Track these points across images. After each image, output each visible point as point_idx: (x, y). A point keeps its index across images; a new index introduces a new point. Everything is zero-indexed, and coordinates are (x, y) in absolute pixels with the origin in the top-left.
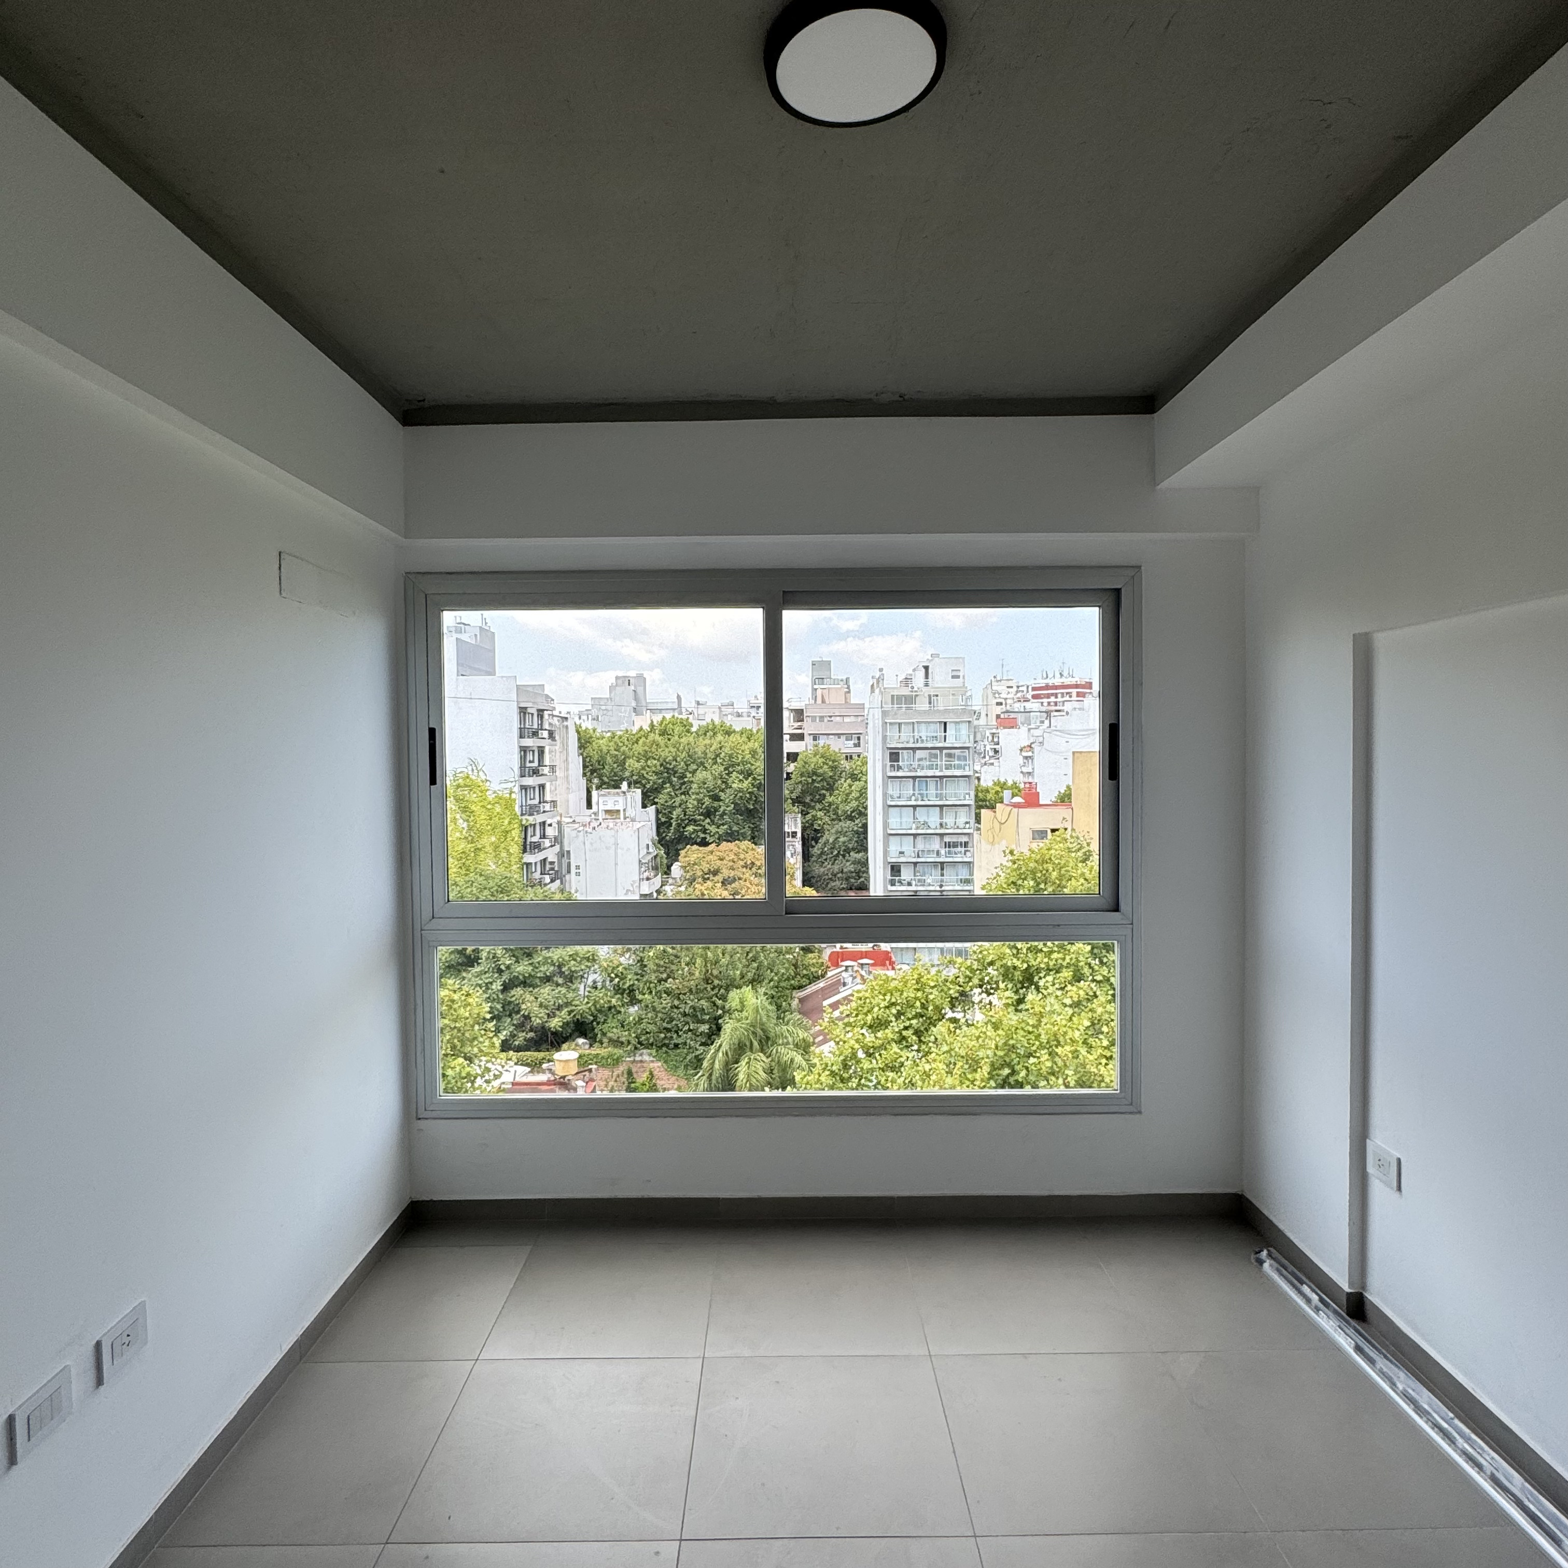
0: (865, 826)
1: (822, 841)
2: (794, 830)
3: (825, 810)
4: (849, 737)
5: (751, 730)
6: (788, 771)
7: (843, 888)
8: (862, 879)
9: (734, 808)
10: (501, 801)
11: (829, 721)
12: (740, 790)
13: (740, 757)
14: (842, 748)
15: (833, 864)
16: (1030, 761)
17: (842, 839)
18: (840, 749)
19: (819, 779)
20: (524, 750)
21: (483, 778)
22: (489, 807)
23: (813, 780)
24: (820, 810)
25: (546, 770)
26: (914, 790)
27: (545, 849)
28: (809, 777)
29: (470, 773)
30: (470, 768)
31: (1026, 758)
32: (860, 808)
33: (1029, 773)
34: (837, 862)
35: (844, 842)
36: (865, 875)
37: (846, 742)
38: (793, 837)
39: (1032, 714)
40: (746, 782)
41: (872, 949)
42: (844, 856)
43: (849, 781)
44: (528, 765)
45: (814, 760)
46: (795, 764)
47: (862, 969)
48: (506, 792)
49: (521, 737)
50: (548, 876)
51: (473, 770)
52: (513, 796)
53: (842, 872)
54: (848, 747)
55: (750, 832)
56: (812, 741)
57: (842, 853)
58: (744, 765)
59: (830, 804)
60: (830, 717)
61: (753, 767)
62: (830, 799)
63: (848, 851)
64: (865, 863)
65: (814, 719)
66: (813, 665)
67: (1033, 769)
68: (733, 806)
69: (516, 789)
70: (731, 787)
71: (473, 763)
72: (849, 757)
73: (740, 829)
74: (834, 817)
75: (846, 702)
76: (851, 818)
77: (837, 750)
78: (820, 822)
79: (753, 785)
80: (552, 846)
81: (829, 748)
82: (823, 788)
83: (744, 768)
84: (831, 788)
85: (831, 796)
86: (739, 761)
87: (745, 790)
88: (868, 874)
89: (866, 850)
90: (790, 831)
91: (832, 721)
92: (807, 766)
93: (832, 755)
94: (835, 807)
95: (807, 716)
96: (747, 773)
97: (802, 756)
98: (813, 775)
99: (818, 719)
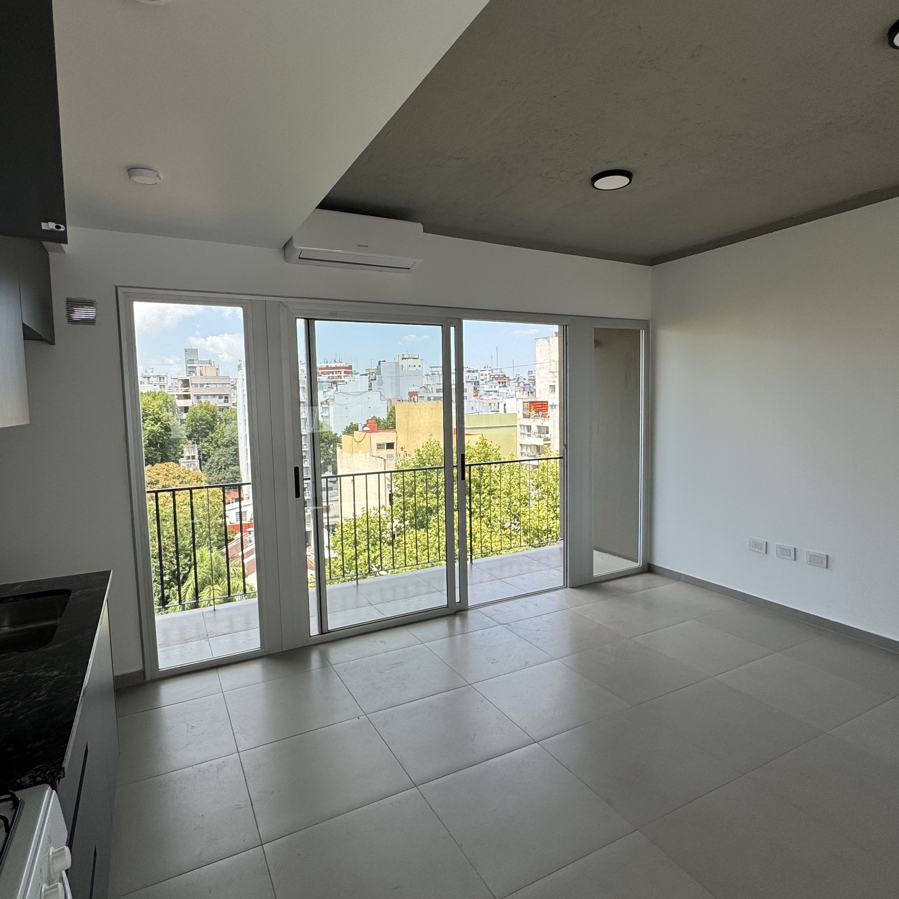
0: (237, 450)
1: (210, 460)
2: (193, 454)
3: (209, 442)
4: (220, 397)
5: (155, 393)
6: (182, 418)
9: (148, 443)
11: (207, 387)
12: (152, 431)
13: (151, 410)
14: (217, 403)
15: (218, 474)
16: (327, 409)
17: (223, 459)
18: (216, 404)
19: (204, 423)
23: (200, 424)
24: (206, 442)
28: (198, 422)
31: (325, 408)
32: (233, 441)
33: (327, 417)
34: (220, 473)
35: (224, 461)
36: (239, 479)
37: (219, 400)
38: (193, 459)
39: (323, 383)
40: (157, 426)
41: (249, 522)
42: (225, 469)
43: (224, 424)
45: (200, 411)
46: (187, 414)
53: (224, 479)
54: (220, 403)
55: (160, 458)
56: (196, 400)
57: (223, 467)
58: (154, 415)
59: (212, 438)
60: (208, 384)
61: (161, 416)
62: (213, 435)
63: (227, 466)
64: (238, 473)
65: (196, 385)
66: (186, 351)
67: (329, 414)
68: (148, 441)
70: (146, 429)
72: (221, 409)
73: (154, 456)
74: (216, 446)
75: (217, 375)
76: (227, 446)
77: (215, 405)
78: (206, 450)
79: (161, 427)
81: (209, 404)
82: (207, 428)
83: (155, 417)
84: (212, 429)
85: (212, 433)
86: (150, 412)
87: (156, 431)
88: (241, 479)
89: (238, 465)
90: (190, 455)
91: (209, 387)
92: (195, 415)
93: (211, 408)
94: (216, 440)
95: (192, 384)
96: (157, 420)
97: (191, 409)
98: (200, 420)
99: (199, 386)
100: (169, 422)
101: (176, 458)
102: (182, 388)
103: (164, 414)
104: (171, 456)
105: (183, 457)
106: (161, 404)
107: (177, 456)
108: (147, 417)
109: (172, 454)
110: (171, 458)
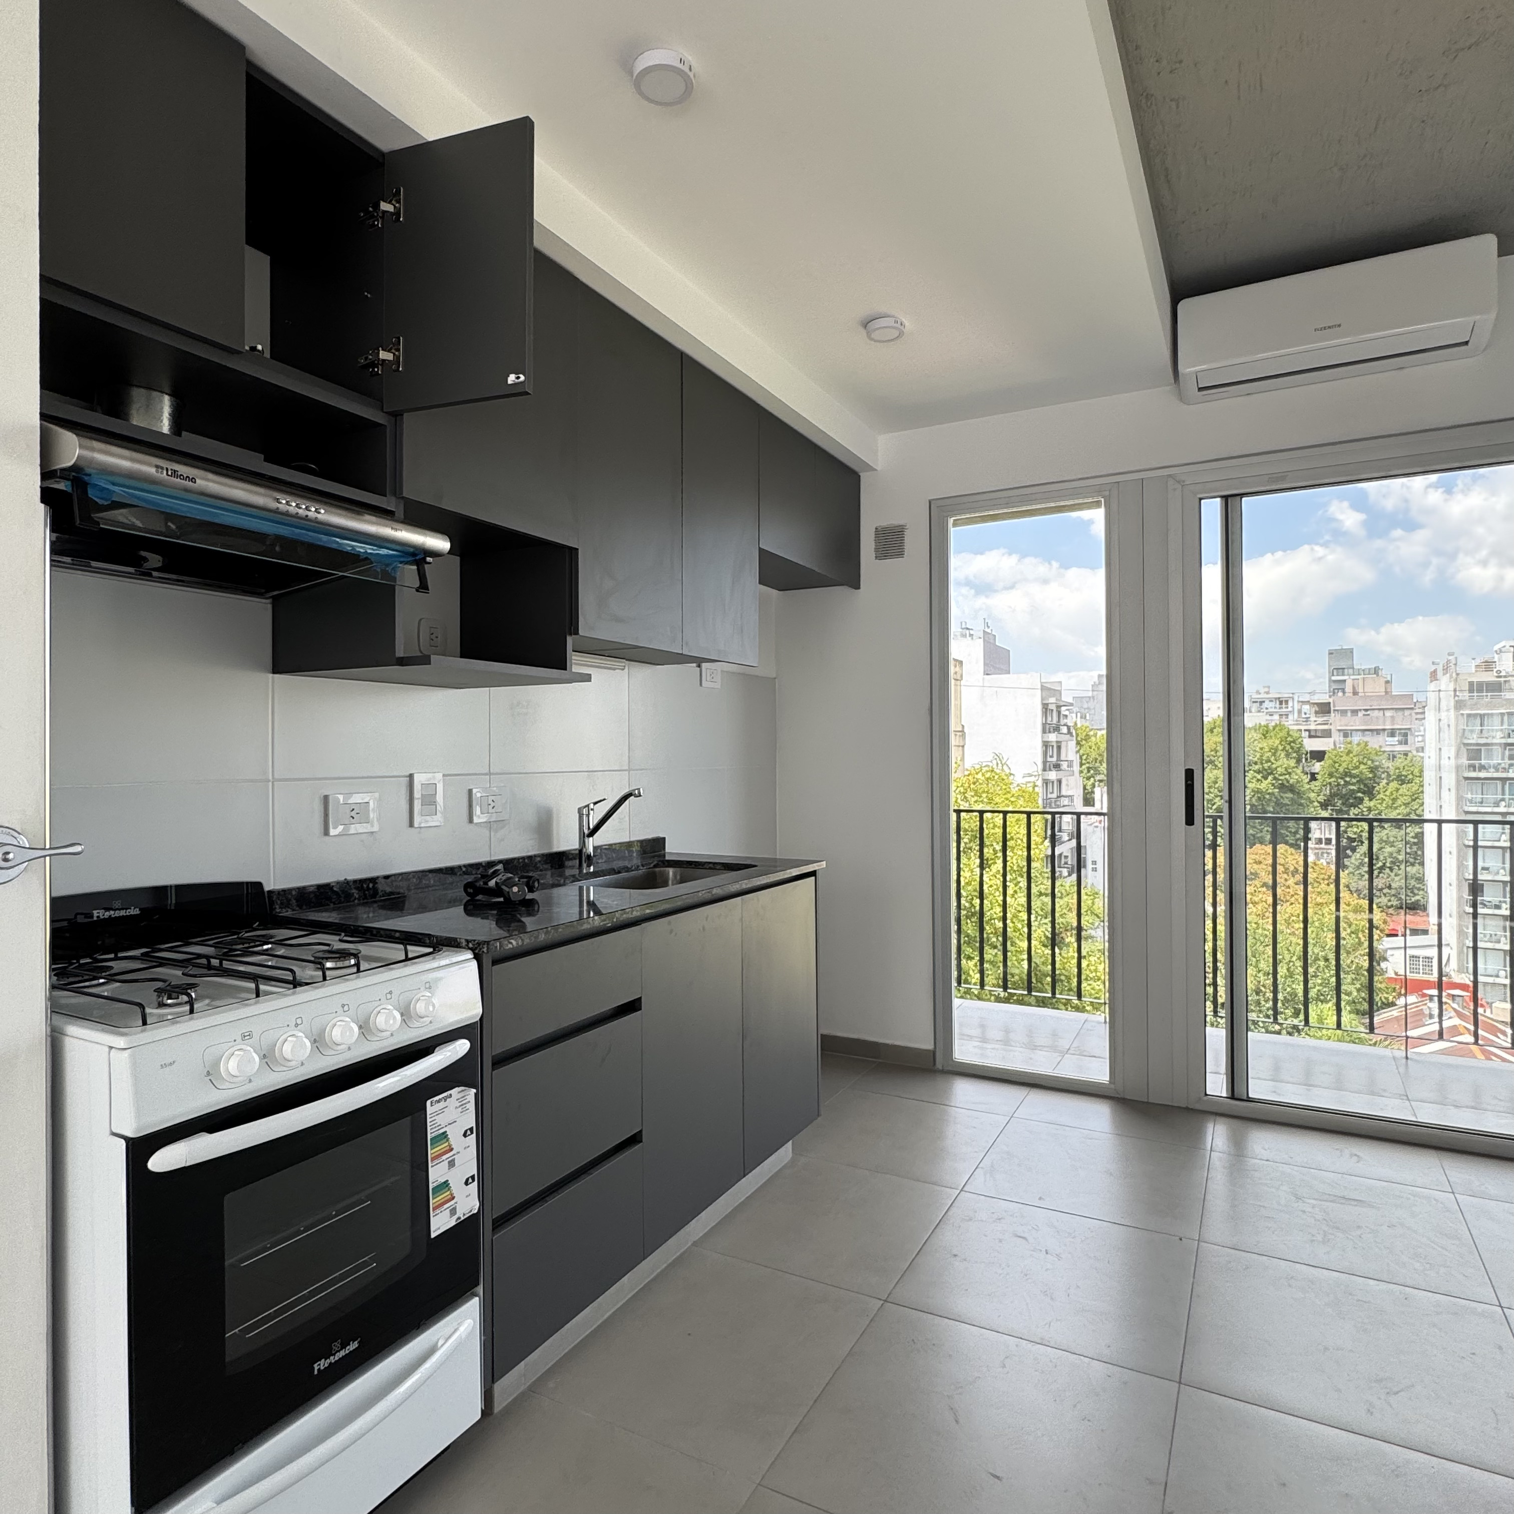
0: (1419, 836)
2: (1328, 836)
4: (1393, 733)
5: (1268, 726)
6: (1313, 771)
7: (1392, 906)
8: (1417, 898)
10: (1024, 794)
11: (1364, 715)
12: (1258, 791)
13: (1258, 755)
14: (1384, 745)
18: (1380, 747)
20: (1046, 745)
21: (1007, 771)
22: (1012, 799)
23: (1345, 781)
25: (1064, 765)
26: (1503, 793)
27: (1063, 842)
28: (1342, 778)
29: (995, 766)
30: (995, 762)
32: (1413, 815)
34: (1381, 875)
35: (1391, 854)
36: (1421, 892)
37: (1387, 739)
38: (1326, 844)
40: (1266, 782)
42: (1391, 869)
43: (1394, 785)
44: (1049, 759)
45: (1348, 759)
46: (1322, 763)
47: (1453, 1000)
48: (1028, 785)
49: (1044, 732)
50: (1066, 870)
51: (997, 764)
52: (1037, 789)
53: (1390, 887)
54: (1391, 744)
56: (1342, 739)
58: (1262, 764)
59: (1369, 810)
60: (1366, 710)
61: (1274, 766)
63: (1396, 863)
64: (1420, 879)
65: (1344, 712)
66: (1329, 653)
69: (1040, 783)
71: (997, 756)
72: (1393, 757)
73: (1257, 833)
75: (1386, 692)
76: (1400, 826)
77: (1378, 749)
78: (1355, 830)
79: (1273, 785)
80: (1070, 840)
81: (1366, 745)
82: (1359, 791)
83: (1263, 767)
84: (1370, 793)
85: (1371, 800)
86: (1256, 759)
87: (1264, 790)
88: (1426, 892)
89: (1422, 864)
90: (1322, 837)
91: (1368, 715)
93: (1370, 753)
94: (1376, 812)
95: (1334, 710)
96: (1266, 773)
97: (1330, 754)
98: (1347, 776)
99: (1349, 714)
100: (1287, 776)
101: (1297, 840)
102: (1316, 719)
103: (1279, 763)
104: (1287, 836)
105: (1309, 839)
106: (1275, 745)
107: (1298, 836)
108: (1250, 767)
109: (1290, 832)
110: (1288, 838)
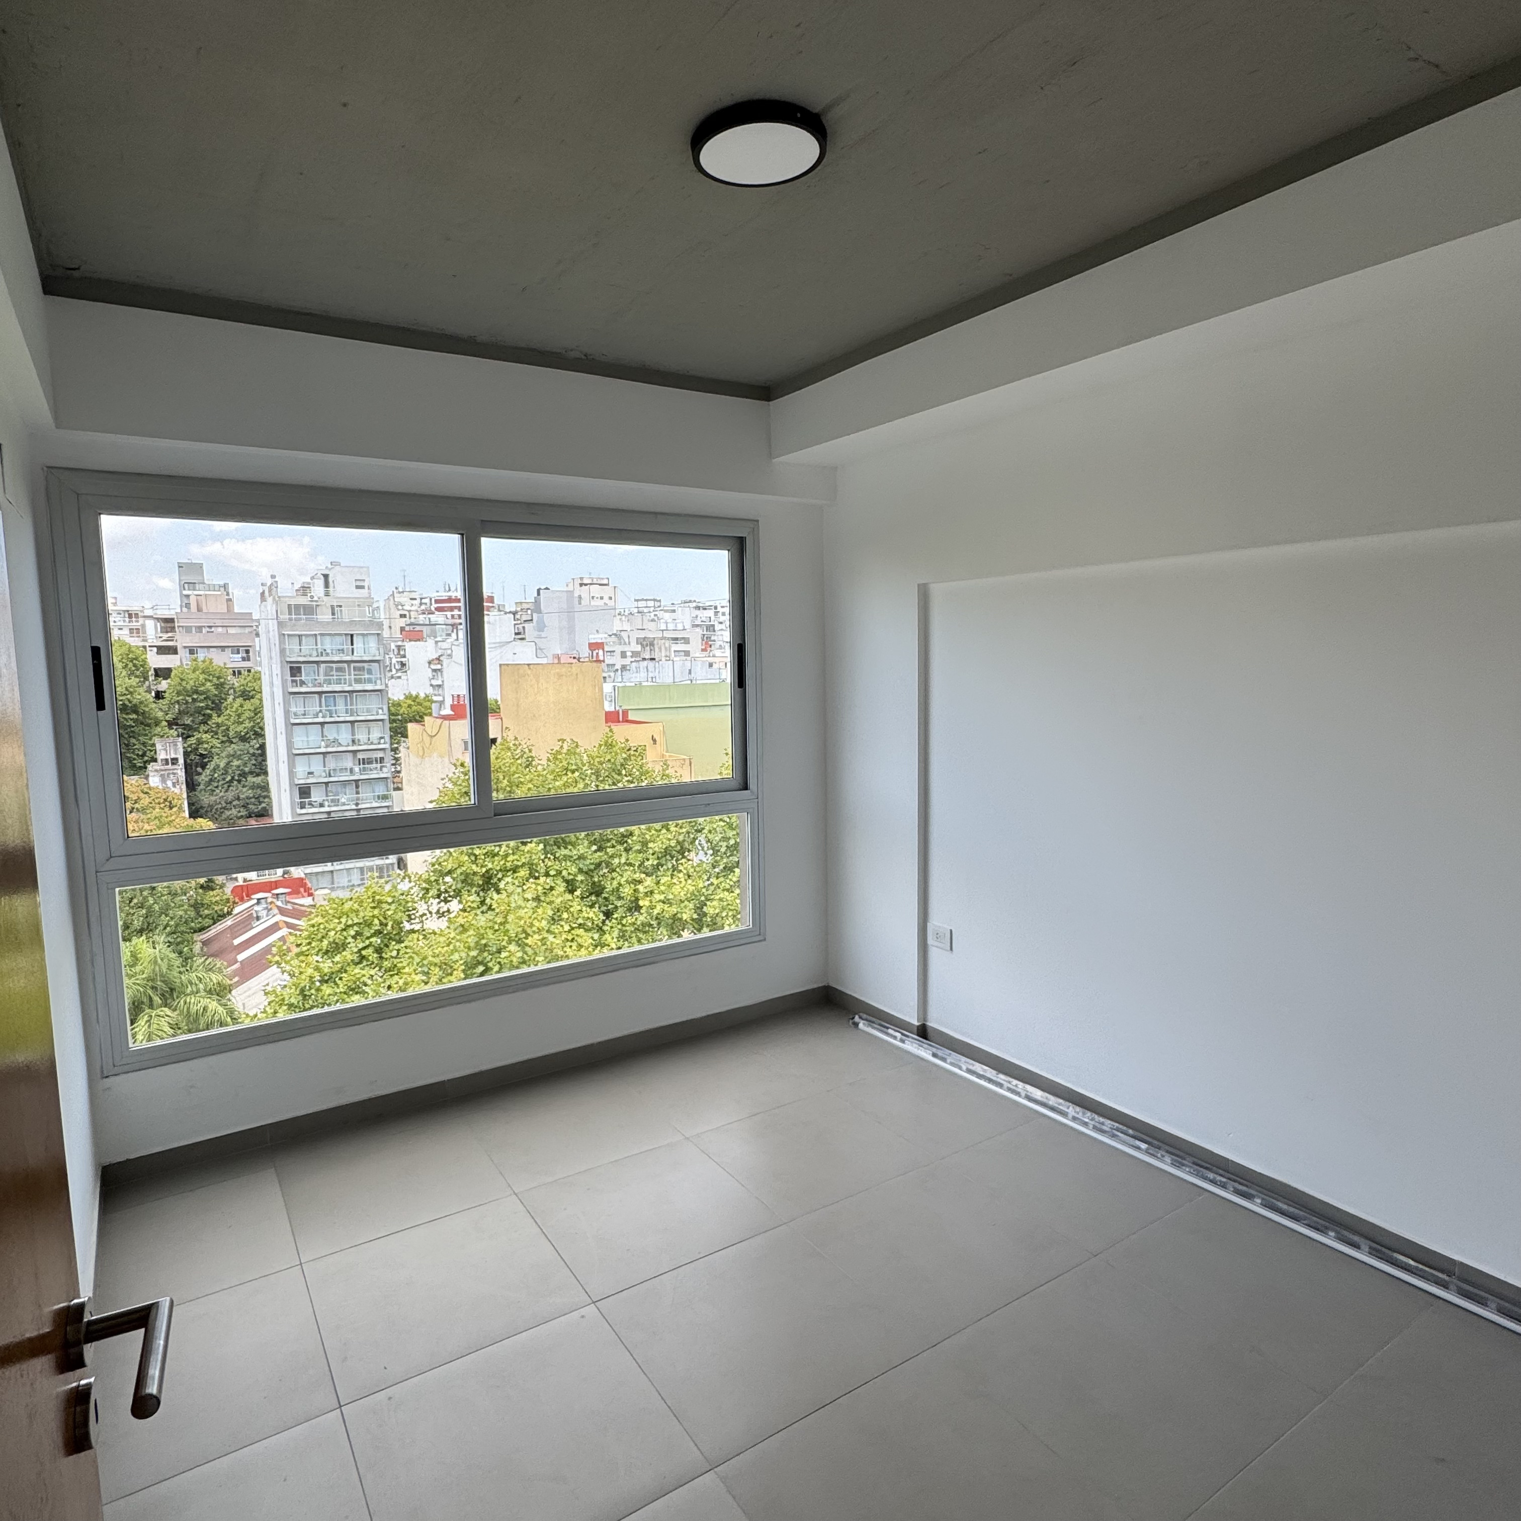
0: (262, 747)
1: (211, 766)
2: (173, 756)
3: (212, 731)
4: (236, 650)
6: (160, 690)
7: (242, 816)
8: (263, 805)
11: (208, 632)
14: (227, 661)
15: (226, 791)
16: (439, 673)
17: (236, 763)
18: (225, 664)
19: (202, 697)
23: (193, 699)
24: (206, 733)
26: (320, 706)
28: (188, 696)
31: (435, 671)
32: (255, 729)
33: (439, 686)
34: (231, 788)
35: (239, 767)
36: (266, 800)
37: (231, 656)
38: (173, 764)
39: (437, 626)
41: (281, 878)
42: (239, 781)
43: (239, 699)
45: (193, 676)
46: (169, 681)
47: (278, 898)
53: (238, 799)
54: (235, 661)
56: (188, 655)
57: (236, 778)
59: (218, 725)
60: (210, 627)
62: (220, 720)
63: (244, 775)
64: (265, 788)
65: (188, 629)
66: (180, 567)
67: (443, 681)
72: (237, 673)
74: (225, 739)
75: (228, 611)
76: (244, 739)
77: (222, 665)
78: (206, 746)
81: (211, 663)
82: (207, 707)
84: (217, 707)
85: (219, 716)
88: (270, 799)
89: (266, 773)
90: (168, 757)
91: (212, 632)
92: (184, 683)
93: (215, 670)
94: (225, 728)
95: (179, 627)
97: (176, 671)
98: (193, 693)
99: (194, 629)
100: (129, 696)
101: (145, 762)
102: (161, 635)
104: (134, 759)
105: (155, 760)
107: (146, 758)
109: (138, 755)
110: (135, 762)
